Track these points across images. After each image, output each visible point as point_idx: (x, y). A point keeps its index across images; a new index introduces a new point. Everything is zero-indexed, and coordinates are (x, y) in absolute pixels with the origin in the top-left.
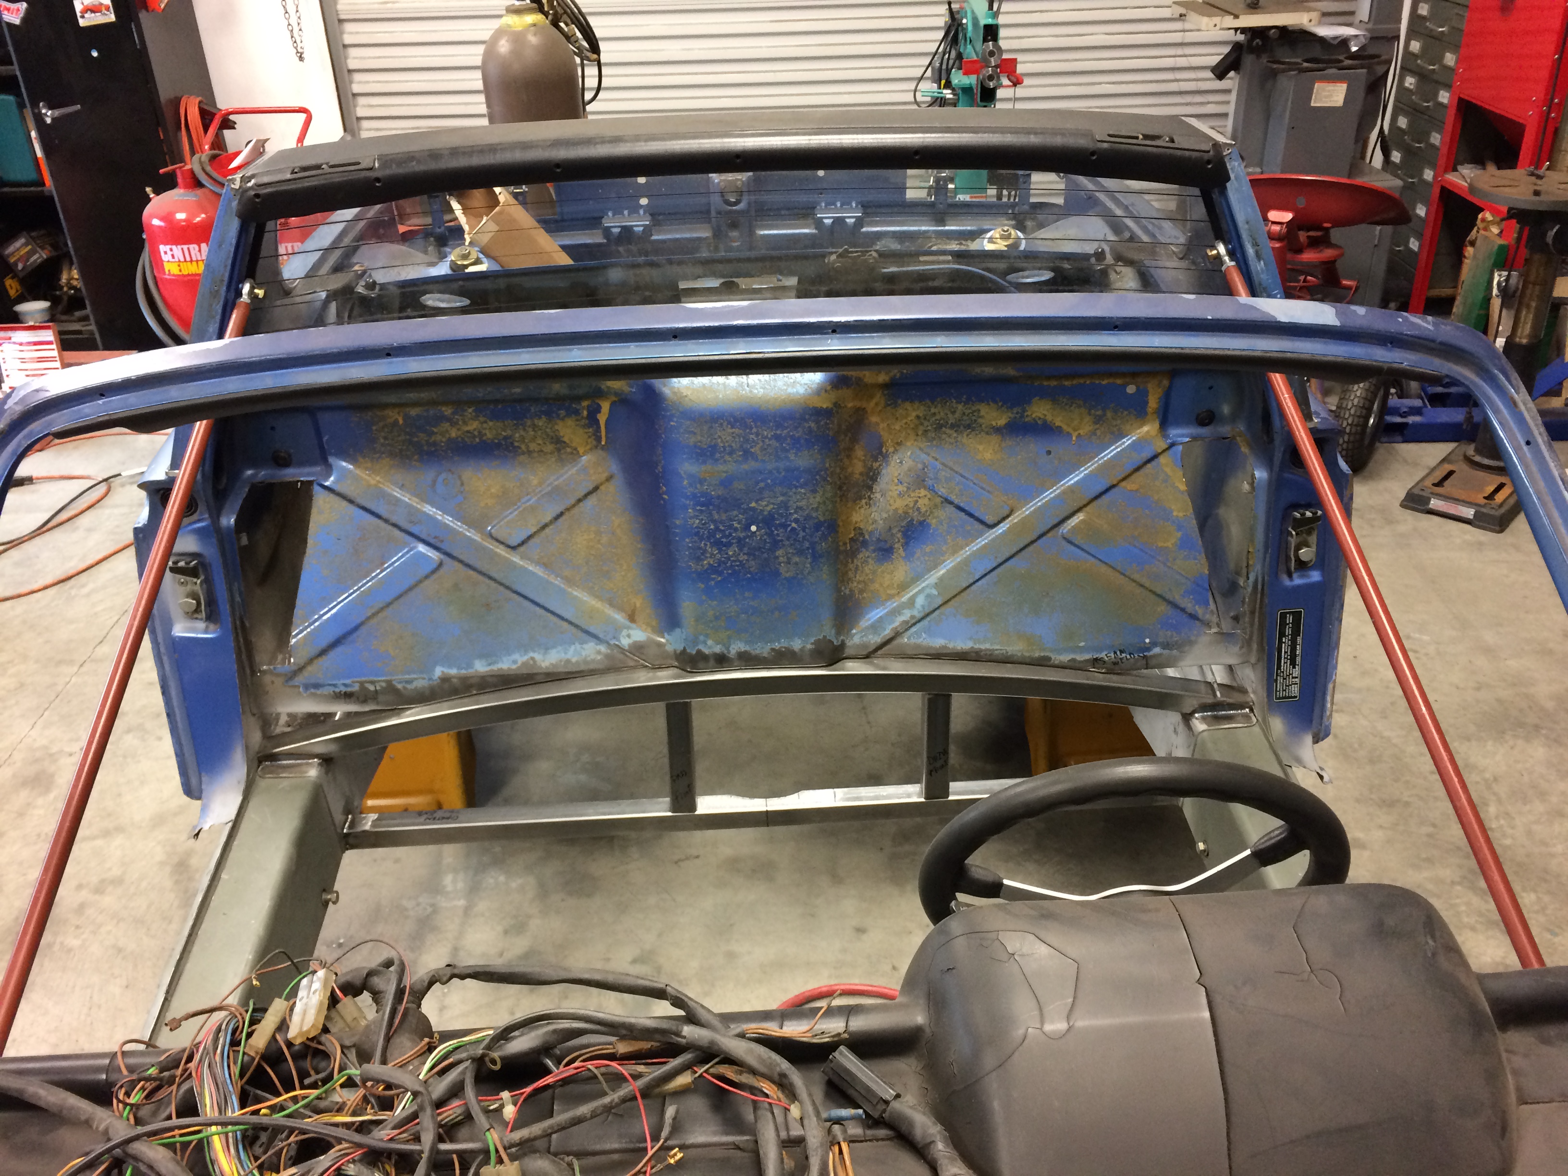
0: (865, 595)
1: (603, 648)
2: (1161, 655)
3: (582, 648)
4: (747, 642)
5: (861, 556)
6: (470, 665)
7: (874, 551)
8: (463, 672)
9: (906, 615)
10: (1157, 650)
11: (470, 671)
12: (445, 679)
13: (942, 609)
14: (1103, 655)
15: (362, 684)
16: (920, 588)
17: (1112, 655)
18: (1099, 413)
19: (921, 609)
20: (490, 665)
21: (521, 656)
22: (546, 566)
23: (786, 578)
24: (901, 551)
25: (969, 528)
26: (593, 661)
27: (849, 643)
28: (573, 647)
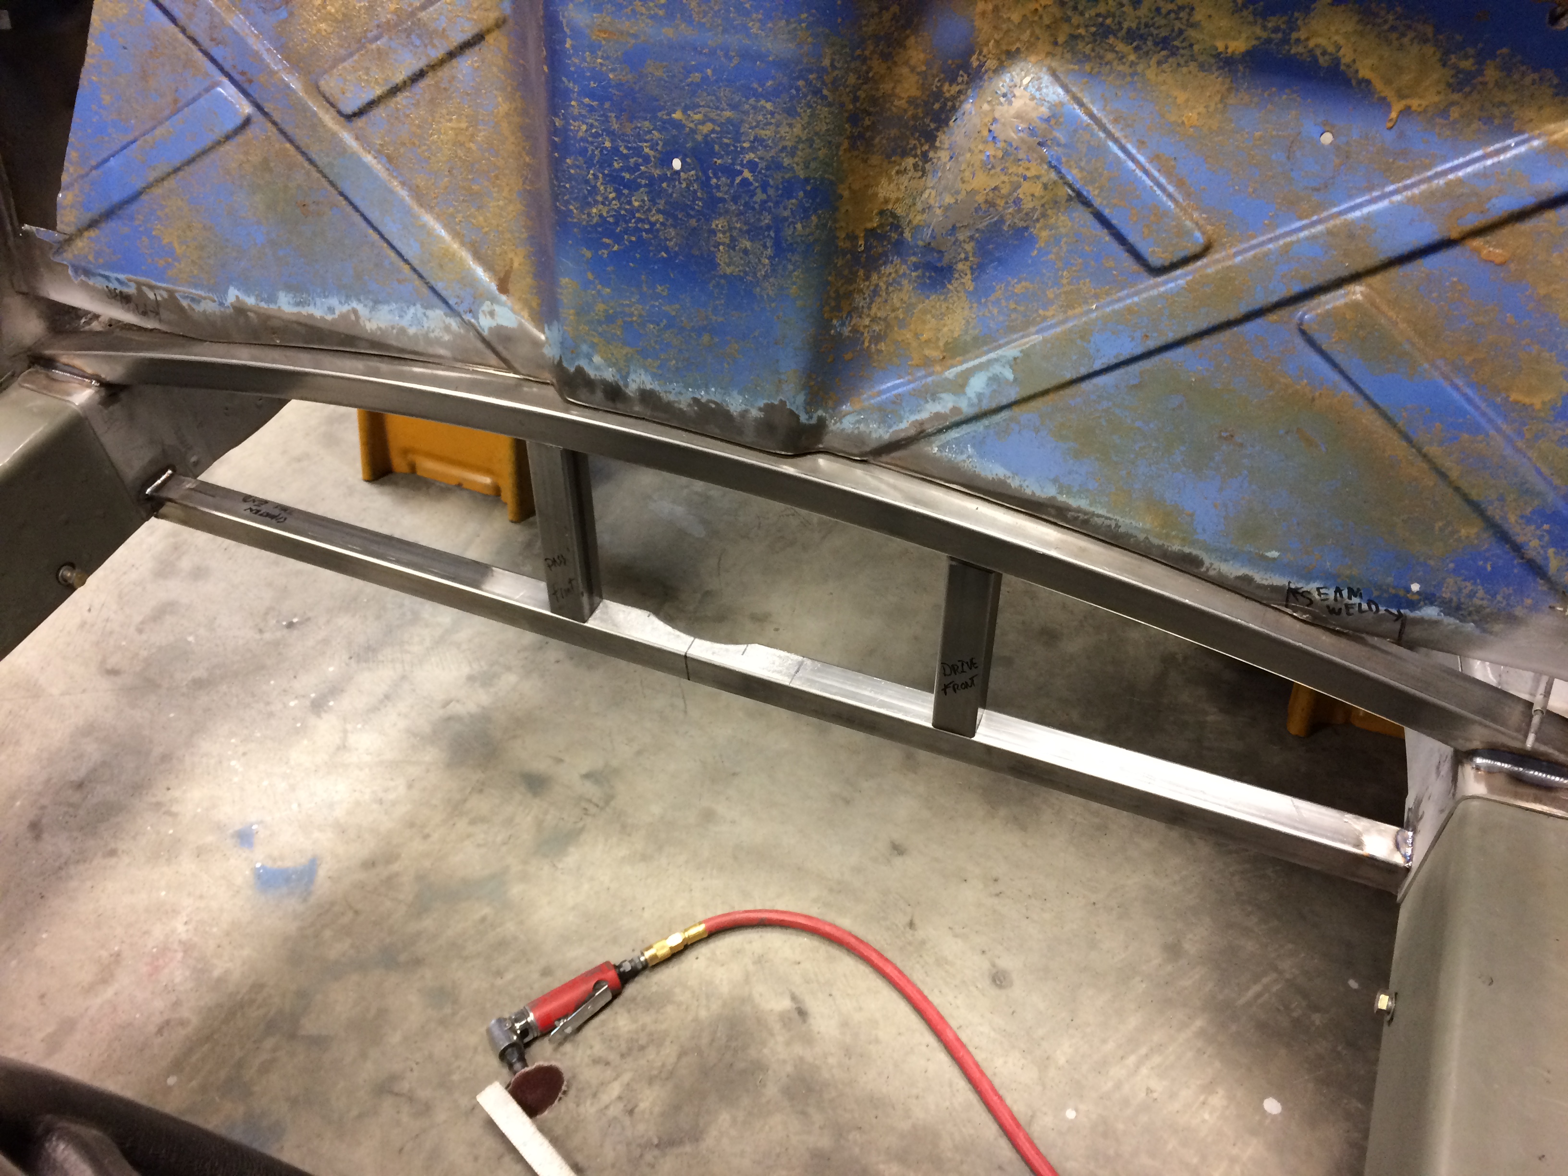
0: (882, 346)
1: (454, 323)
2: (1435, 623)
3: (425, 314)
4: (654, 376)
5: (888, 269)
6: (272, 299)
7: (916, 267)
8: (263, 305)
9: (945, 404)
10: (1431, 612)
11: (272, 306)
12: (240, 310)
13: (1016, 410)
14: (1311, 587)
15: (139, 285)
16: (984, 359)
17: (1331, 593)
18: (1467, 64)
19: (975, 401)
20: (298, 304)
21: (340, 302)
22: (390, 160)
23: (725, 276)
24: (967, 279)
25: (1111, 264)
26: (438, 342)
27: (833, 426)
28: (412, 310)
